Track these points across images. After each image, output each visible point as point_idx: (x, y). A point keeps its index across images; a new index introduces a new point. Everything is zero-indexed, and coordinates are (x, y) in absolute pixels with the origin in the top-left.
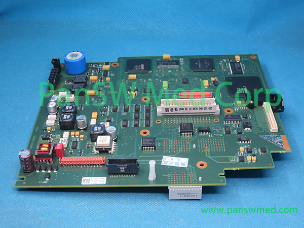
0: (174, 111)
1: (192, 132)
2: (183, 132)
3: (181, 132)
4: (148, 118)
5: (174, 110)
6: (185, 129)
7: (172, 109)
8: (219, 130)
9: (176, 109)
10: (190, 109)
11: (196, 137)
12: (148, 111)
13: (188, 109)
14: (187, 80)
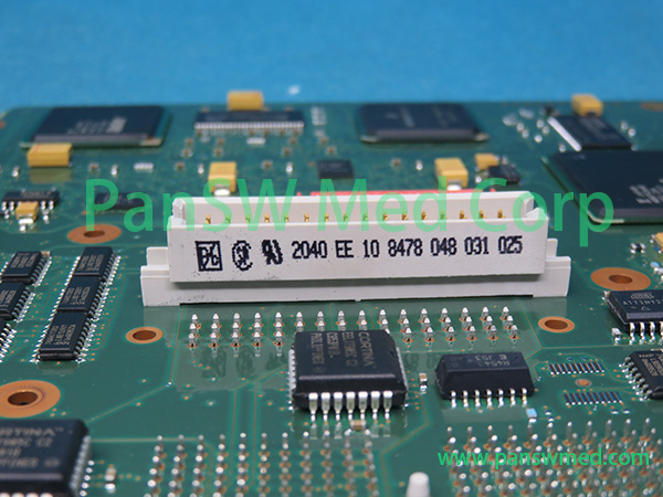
0: (260, 269)
1: (395, 385)
2: (320, 387)
3: (304, 387)
4: (74, 316)
5: (256, 255)
6: (336, 362)
7: (242, 250)
8: (596, 381)
9: (271, 252)
10: (371, 248)
11: (426, 422)
12: (90, 281)
13: (357, 249)
14: (347, 164)
